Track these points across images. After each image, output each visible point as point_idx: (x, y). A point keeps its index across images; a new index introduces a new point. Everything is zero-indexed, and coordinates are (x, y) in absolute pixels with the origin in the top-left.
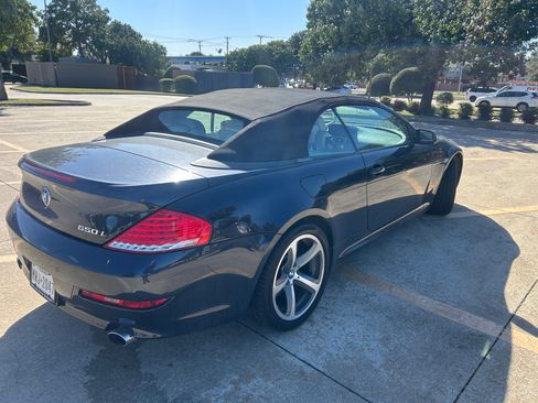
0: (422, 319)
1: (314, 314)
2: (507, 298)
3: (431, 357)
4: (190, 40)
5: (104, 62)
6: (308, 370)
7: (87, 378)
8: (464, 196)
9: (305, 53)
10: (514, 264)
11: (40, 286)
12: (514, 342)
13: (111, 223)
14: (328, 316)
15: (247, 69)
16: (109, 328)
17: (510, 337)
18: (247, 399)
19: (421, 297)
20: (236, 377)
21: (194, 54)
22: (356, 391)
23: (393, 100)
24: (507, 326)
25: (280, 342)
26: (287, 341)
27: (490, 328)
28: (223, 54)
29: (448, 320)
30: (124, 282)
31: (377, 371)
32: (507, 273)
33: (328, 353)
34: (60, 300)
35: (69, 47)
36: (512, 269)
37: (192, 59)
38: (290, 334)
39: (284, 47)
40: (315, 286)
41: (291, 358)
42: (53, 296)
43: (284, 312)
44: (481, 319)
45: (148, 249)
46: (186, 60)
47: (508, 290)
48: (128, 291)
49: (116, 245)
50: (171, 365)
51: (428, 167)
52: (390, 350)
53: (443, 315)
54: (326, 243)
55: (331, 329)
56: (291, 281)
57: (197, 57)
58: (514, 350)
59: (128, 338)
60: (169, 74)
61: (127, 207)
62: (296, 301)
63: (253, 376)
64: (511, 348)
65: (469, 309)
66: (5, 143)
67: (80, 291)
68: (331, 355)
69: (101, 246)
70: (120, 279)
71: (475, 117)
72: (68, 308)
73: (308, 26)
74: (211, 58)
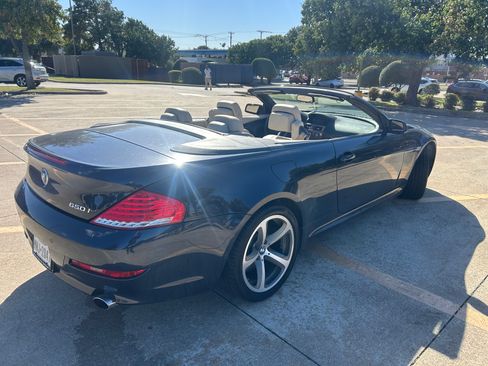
0: (382, 296)
1: (283, 287)
2: (466, 278)
3: (387, 332)
4: (198, 35)
5: (121, 55)
6: (273, 338)
7: (77, 337)
8: (437, 181)
9: (300, 47)
10: (478, 248)
11: (40, 255)
12: (469, 320)
13: (98, 201)
14: (296, 289)
15: (247, 62)
16: (94, 294)
17: (465, 315)
18: (214, 361)
19: (384, 275)
20: (208, 341)
21: (200, 48)
22: (314, 358)
23: (381, 90)
24: (463, 305)
25: (250, 311)
26: (256, 311)
27: (447, 307)
28: (226, 48)
29: (407, 297)
30: (107, 255)
31: (335, 341)
32: (470, 255)
33: (292, 323)
34: (55, 268)
35: (91, 42)
36: (476, 252)
37: (199, 52)
38: (259, 304)
39: (282, 41)
40: (285, 262)
41: (258, 326)
42: (49, 264)
43: (254, 284)
44: (440, 298)
45: (128, 225)
46: (193, 53)
47: (469, 272)
48: (110, 262)
49: (100, 221)
50: (150, 328)
51: (400, 155)
52: (350, 324)
53: (404, 293)
54: (296, 224)
55: (298, 301)
56: (262, 257)
57: (203, 50)
58: (468, 328)
59: (110, 303)
60: (177, 66)
61: (111, 187)
62: (266, 276)
63: (222, 341)
64: (464, 326)
65: (429, 288)
66: (30, 127)
67: (70, 261)
68: (294, 324)
69: (88, 221)
70: (104, 252)
71: (459, 108)
72: (62, 275)
73: (303, 22)
74: (216, 51)
